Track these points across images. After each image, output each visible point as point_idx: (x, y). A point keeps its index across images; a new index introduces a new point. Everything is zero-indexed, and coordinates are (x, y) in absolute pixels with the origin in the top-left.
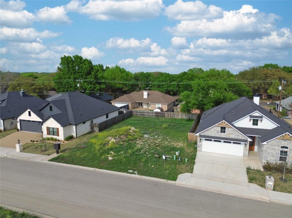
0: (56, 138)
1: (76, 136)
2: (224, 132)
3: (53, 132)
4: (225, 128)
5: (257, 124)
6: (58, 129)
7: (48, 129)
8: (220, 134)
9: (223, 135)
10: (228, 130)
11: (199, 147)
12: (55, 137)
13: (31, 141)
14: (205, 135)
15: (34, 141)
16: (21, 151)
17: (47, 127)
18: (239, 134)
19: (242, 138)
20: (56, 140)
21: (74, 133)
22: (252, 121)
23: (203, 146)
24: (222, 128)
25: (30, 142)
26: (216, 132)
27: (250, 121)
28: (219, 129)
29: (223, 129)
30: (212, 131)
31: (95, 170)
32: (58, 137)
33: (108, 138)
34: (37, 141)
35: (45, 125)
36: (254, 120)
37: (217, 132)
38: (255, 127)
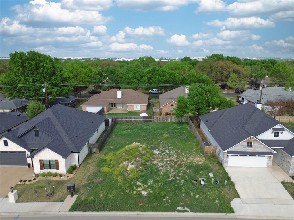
0: (56, 172)
1: (78, 165)
2: (251, 146)
3: (50, 164)
4: (251, 143)
5: (278, 136)
6: (57, 161)
7: (41, 162)
8: (247, 149)
9: (249, 149)
10: (254, 144)
11: (226, 163)
12: (54, 171)
13: (21, 181)
14: (231, 151)
15: (25, 181)
16: (17, 201)
17: (40, 160)
18: (265, 147)
19: (267, 151)
20: (56, 175)
21: (76, 162)
22: (274, 134)
23: (228, 162)
24: (248, 143)
25: (19, 182)
26: (243, 147)
27: (272, 134)
28: (246, 144)
29: (250, 144)
30: (240, 146)
31: (138, 214)
32: (58, 170)
33: (123, 163)
34: (30, 181)
36: (275, 133)
37: (244, 147)
38: (276, 138)
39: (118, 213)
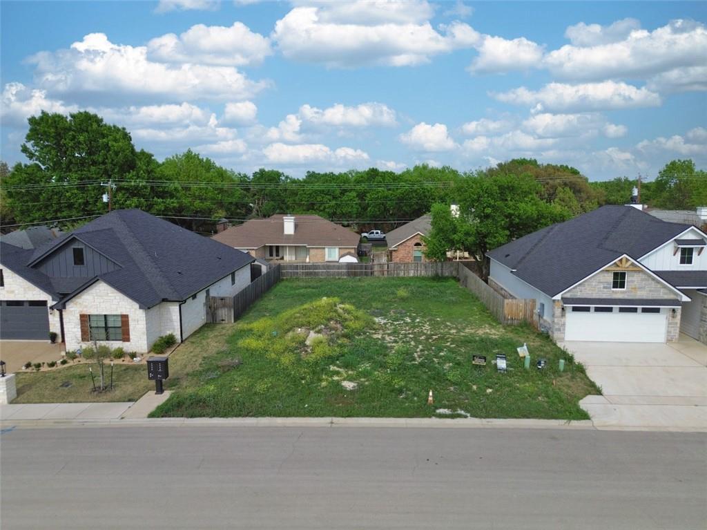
0: (121, 346)
1: (179, 337)
2: (622, 286)
3: (106, 328)
4: (623, 275)
5: (690, 261)
6: (125, 319)
7: (85, 319)
8: (613, 291)
9: (619, 293)
10: (631, 279)
11: (559, 330)
12: (115, 345)
13: (28, 365)
14: (572, 297)
15: (38, 366)
16: (13, 402)
17: (82, 316)
18: (659, 286)
19: (666, 297)
20: (120, 354)
21: (174, 329)
22: (679, 254)
23: (566, 329)
24: (616, 275)
25: (24, 368)
26: (602, 286)
27: (674, 255)
28: (610, 278)
29: (619, 280)
30: (594, 284)
31: (332, 423)
32: (127, 343)
34: (52, 365)
35: (72, 309)
36: (684, 251)
37: (604, 288)
38: (686, 267)
39: (279, 421)
